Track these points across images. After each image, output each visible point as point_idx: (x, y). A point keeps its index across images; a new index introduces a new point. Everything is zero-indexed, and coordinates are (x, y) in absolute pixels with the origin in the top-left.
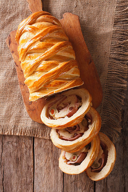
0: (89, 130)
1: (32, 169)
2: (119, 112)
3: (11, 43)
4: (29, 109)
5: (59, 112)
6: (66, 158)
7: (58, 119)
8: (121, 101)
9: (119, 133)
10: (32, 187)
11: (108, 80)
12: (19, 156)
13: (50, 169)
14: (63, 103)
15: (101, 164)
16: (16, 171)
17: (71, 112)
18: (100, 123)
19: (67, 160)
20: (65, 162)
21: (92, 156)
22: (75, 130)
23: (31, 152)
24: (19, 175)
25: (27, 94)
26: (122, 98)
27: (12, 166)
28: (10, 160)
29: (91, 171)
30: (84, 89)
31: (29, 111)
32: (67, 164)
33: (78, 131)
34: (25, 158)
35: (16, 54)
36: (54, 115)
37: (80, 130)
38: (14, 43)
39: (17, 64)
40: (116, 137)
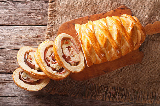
0: (53, 71)
1: (21, 24)
2: (66, 92)
3: (122, 9)
4: (69, 23)
5: (66, 48)
6: (30, 52)
7: (61, 47)
8: (74, 94)
9: (50, 92)
10: (7, 24)
11: (91, 84)
12: (32, 14)
13: (21, 39)
14: (73, 51)
15: (25, 80)
16: (20, 12)
17: (67, 57)
18: (58, 79)
19: (29, 53)
20: (27, 51)
21: (32, 73)
22: (52, 60)
23: (35, 24)
24: (16, 14)
25: (81, 21)
26: (76, 95)
27: (23, 8)
28: (28, 7)
29: (20, 72)
30: (84, 67)
31: (68, 23)
32: (26, 53)
33: (52, 62)
34: (30, 19)
35: (113, 13)
36: (64, 44)
37: (52, 64)
38: (121, 12)
39: (105, 14)
40: (47, 90)
